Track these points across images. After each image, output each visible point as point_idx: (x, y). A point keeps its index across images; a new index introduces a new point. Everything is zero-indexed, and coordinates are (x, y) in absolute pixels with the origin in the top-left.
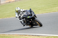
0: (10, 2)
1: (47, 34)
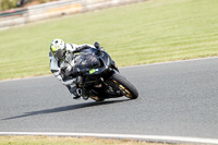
0: (63, 14)
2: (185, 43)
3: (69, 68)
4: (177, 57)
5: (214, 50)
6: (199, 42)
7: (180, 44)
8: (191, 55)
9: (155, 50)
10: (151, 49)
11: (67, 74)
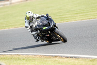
1: (90, 55)
2: (82, 13)
3: (34, 26)
4: (78, 19)
5: (95, 16)
6: (88, 12)
7: (80, 13)
8: (84, 18)
9: (68, 16)
10: (66, 16)
11: (33, 29)
